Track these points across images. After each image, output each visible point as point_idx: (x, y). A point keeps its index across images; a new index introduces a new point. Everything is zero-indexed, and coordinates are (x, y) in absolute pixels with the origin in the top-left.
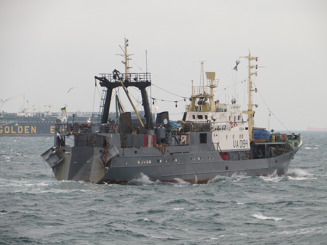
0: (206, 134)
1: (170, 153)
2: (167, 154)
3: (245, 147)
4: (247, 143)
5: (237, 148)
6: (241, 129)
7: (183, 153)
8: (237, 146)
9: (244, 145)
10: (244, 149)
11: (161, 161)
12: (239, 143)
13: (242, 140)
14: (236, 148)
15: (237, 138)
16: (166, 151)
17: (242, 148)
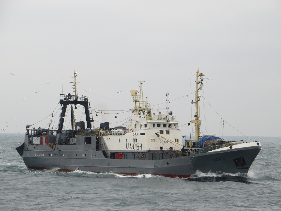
0: (91, 137)
1: (59, 149)
2: (56, 150)
3: (138, 149)
4: (141, 146)
5: (131, 150)
6: (135, 135)
7: (69, 151)
8: (130, 148)
9: (138, 148)
10: (137, 151)
11: (51, 155)
12: (132, 145)
13: (136, 143)
14: (129, 150)
15: (131, 142)
16: (56, 148)
17: (135, 150)
